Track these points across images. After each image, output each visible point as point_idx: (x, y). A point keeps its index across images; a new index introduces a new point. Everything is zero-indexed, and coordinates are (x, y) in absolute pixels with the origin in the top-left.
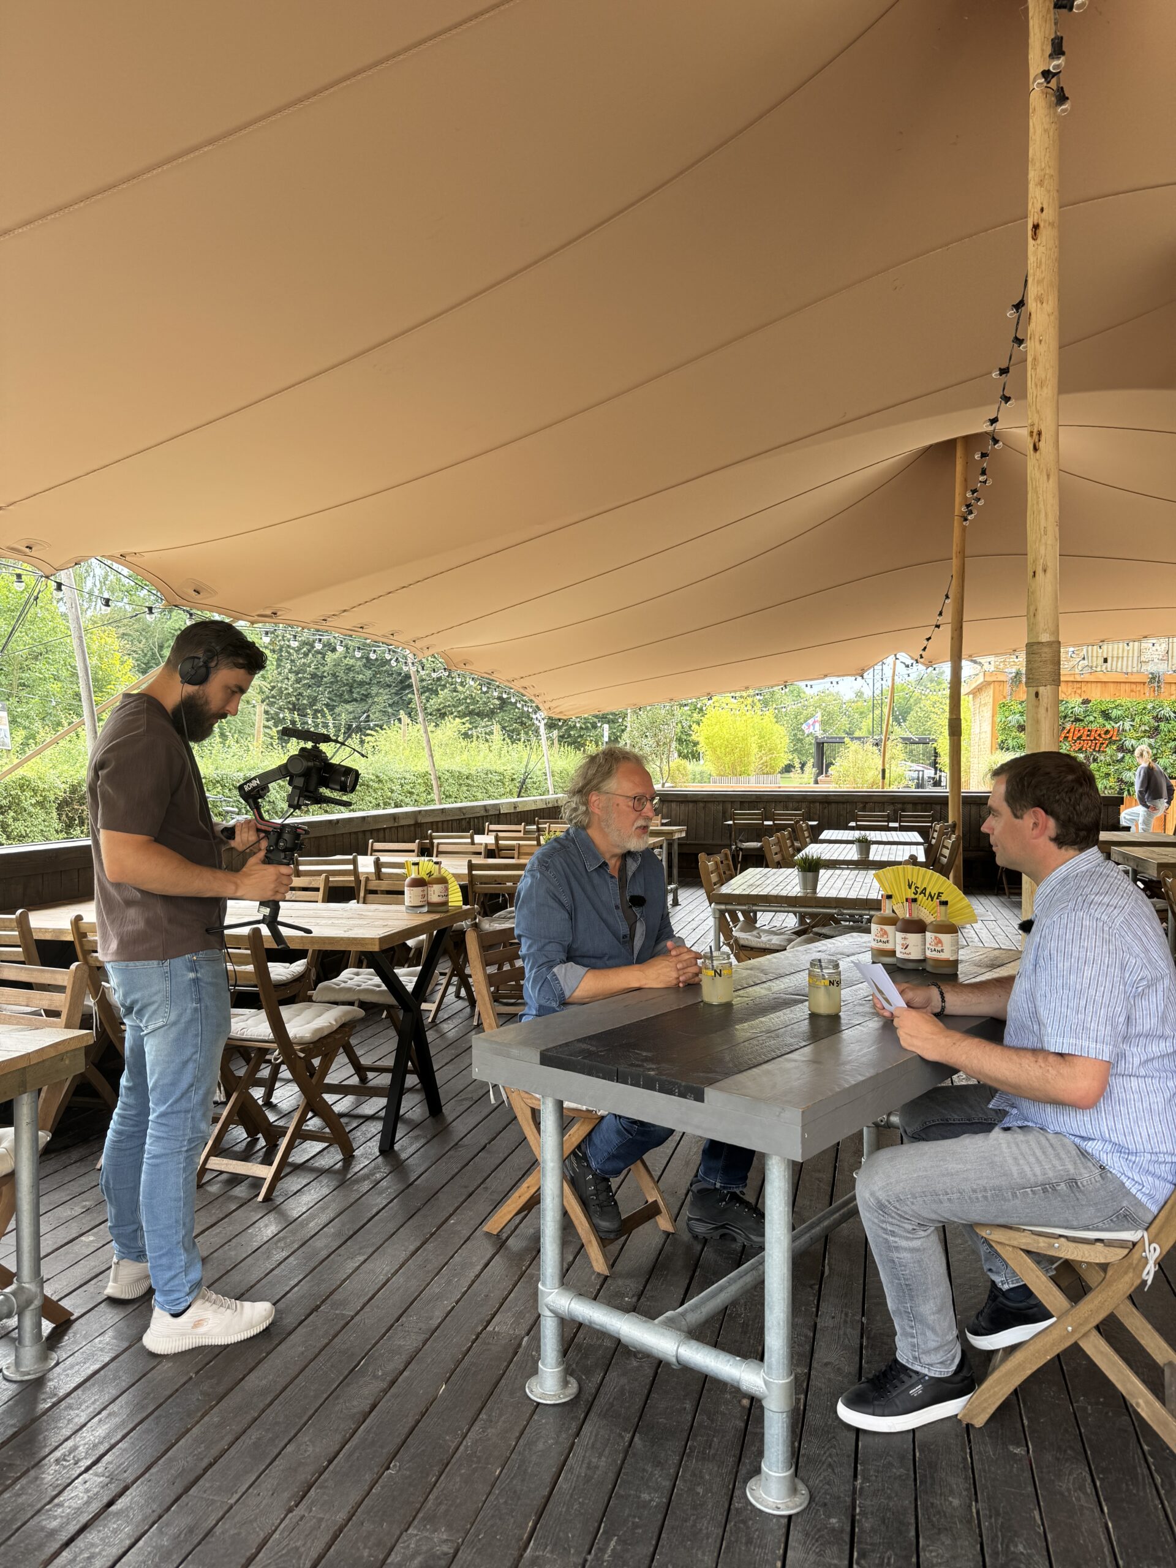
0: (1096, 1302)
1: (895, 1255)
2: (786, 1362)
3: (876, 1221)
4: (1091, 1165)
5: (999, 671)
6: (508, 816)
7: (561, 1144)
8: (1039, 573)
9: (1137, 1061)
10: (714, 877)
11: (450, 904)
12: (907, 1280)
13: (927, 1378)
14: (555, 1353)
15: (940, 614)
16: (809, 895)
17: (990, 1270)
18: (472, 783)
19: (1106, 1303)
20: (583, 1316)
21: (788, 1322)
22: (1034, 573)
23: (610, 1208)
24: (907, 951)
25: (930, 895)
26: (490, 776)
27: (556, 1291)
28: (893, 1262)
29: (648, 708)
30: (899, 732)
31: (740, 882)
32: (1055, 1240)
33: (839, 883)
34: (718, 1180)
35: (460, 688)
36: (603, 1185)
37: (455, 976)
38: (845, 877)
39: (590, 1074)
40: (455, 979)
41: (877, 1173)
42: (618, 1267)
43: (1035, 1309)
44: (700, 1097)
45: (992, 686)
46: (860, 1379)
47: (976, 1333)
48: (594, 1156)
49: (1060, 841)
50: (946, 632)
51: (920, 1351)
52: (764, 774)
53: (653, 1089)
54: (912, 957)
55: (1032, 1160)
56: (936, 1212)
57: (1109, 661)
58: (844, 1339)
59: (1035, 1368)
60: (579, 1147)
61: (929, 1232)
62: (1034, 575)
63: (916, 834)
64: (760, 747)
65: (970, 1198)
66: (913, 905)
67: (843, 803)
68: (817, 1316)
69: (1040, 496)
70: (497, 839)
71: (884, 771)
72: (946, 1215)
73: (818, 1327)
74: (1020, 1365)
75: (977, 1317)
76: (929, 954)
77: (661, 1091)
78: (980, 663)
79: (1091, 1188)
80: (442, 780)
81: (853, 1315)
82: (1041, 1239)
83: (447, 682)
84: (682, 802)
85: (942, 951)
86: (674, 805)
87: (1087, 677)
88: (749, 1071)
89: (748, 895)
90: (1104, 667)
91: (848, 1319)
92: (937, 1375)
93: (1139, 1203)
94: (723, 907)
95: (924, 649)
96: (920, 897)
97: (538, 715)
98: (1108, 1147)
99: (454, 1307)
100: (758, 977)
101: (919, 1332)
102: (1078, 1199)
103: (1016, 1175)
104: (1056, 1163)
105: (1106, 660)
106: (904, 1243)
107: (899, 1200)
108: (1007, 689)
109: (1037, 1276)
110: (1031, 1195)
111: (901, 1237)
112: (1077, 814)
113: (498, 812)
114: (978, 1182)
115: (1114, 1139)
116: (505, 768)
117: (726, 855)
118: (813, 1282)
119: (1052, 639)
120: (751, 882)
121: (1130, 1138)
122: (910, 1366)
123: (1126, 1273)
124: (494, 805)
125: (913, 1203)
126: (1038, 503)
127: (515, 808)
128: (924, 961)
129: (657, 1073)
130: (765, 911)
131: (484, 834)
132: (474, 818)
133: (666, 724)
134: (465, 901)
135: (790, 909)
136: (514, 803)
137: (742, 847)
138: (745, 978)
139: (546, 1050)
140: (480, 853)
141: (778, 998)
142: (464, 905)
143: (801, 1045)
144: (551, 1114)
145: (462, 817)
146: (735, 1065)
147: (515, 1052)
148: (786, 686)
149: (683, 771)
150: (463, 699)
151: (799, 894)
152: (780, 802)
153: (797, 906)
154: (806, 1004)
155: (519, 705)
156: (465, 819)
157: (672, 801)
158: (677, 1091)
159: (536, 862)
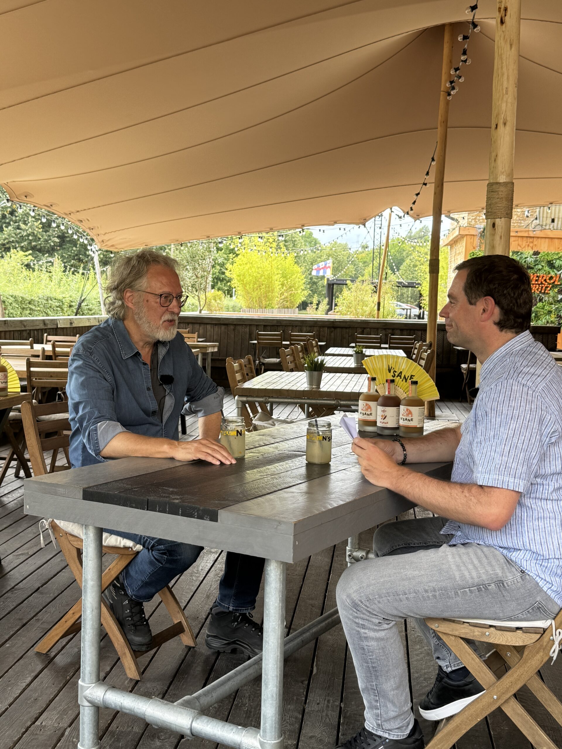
0: (515, 676)
1: (365, 643)
2: (277, 726)
3: (351, 617)
4: (514, 570)
5: (470, 226)
6: (65, 330)
7: (100, 578)
8: (501, 125)
9: (551, 489)
10: (238, 376)
11: (9, 390)
12: (374, 663)
13: (387, 741)
14: (92, 735)
15: (428, 174)
16: (314, 390)
17: (438, 658)
18: (34, 307)
19: (523, 676)
20: (115, 704)
21: (279, 695)
22: (497, 125)
23: (143, 627)
24: (385, 421)
25: (405, 377)
26: (50, 302)
27: (93, 685)
28: (364, 649)
29: (189, 245)
30: (393, 278)
31: (259, 381)
32: (487, 630)
33: (339, 382)
34: (231, 605)
35: (23, 226)
36: (136, 609)
37: (15, 460)
38: (343, 378)
39: (124, 505)
40: (14, 463)
41: (352, 580)
42: (147, 674)
43: (471, 685)
44: (214, 518)
45: (465, 239)
46: (337, 744)
47: (427, 708)
48: (130, 585)
49: (502, 325)
50: (431, 189)
51: (383, 719)
52: (284, 308)
53: (177, 514)
54: (389, 426)
55: (470, 567)
56: (396, 609)
57: (556, 221)
58: (326, 719)
59: (468, 728)
60: (117, 578)
61: (391, 625)
62: (496, 128)
63: (401, 351)
64: (283, 285)
65: (423, 597)
66: (392, 385)
67: (346, 328)
68: (305, 703)
69: (504, 62)
70: (54, 346)
71: (379, 304)
72: (405, 611)
73: (306, 711)
74: (457, 726)
75: (428, 696)
76: (402, 423)
77: (183, 515)
78: (457, 220)
79: (514, 587)
80: (7, 303)
81: (334, 702)
82: (476, 629)
83: (12, 220)
84: (216, 324)
85: (412, 420)
86: (209, 327)
87: (538, 234)
88: (255, 499)
89: (266, 389)
90: (551, 226)
91: (330, 705)
92: (395, 738)
93: (549, 598)
94: (244, 399)
95: (414, 203)
96: (397, 379)
97: (92, 247)
98: (528, 555)
99: (7, 709)
100: (266, 440)
101: (382, 704)
102: (504, 596)
103: (458, 578)
104: (489, 568)
105: (553, 221)
106: (372, 634)
107: (369, 600)
108: (477, 241)
109: (473, 659)
110: (469, 594)
111: (369, 629)
112: (517, 306)
113: (55, 327)
114: (430, 584)
115: (533, 548)
116: (64, 295)
117: (249, 360)
118: (304, 679)
119: (508, 180)
120: (268, 380)
121: (545, 547)
122: (374, 732)
123: (538, 652)
124: (52, 320)
125: (379, 602)
126: (502, 68)
127: (71, 323)
128: (397, 428)
129: (181, 502)
130: (279, 403)
131: (42, 343)
132: (34, 330)
133: (204, 259)
134: (23, 389)
135: (299, 401)
136: (70, 319)
137: (264, 362)
138: (258, 441)
139: (88, 487)
140: (38, 356)
141: (283, 454)
142: (22, 391)
143: (298, 483)
144: (92, 542)
145: (23, 329)
146: (245, 496)
147: (61, 490)
148: (303, 230)
149: (218, 301)
150: (26, 236)
151: (306, 389)
152: (296, 326)
153: (304, 399)
154: (305, 457)
155: (75, 237)
156: (26, 330)
157: (207, 324)
158: (196, 514)
159: (81, 348)
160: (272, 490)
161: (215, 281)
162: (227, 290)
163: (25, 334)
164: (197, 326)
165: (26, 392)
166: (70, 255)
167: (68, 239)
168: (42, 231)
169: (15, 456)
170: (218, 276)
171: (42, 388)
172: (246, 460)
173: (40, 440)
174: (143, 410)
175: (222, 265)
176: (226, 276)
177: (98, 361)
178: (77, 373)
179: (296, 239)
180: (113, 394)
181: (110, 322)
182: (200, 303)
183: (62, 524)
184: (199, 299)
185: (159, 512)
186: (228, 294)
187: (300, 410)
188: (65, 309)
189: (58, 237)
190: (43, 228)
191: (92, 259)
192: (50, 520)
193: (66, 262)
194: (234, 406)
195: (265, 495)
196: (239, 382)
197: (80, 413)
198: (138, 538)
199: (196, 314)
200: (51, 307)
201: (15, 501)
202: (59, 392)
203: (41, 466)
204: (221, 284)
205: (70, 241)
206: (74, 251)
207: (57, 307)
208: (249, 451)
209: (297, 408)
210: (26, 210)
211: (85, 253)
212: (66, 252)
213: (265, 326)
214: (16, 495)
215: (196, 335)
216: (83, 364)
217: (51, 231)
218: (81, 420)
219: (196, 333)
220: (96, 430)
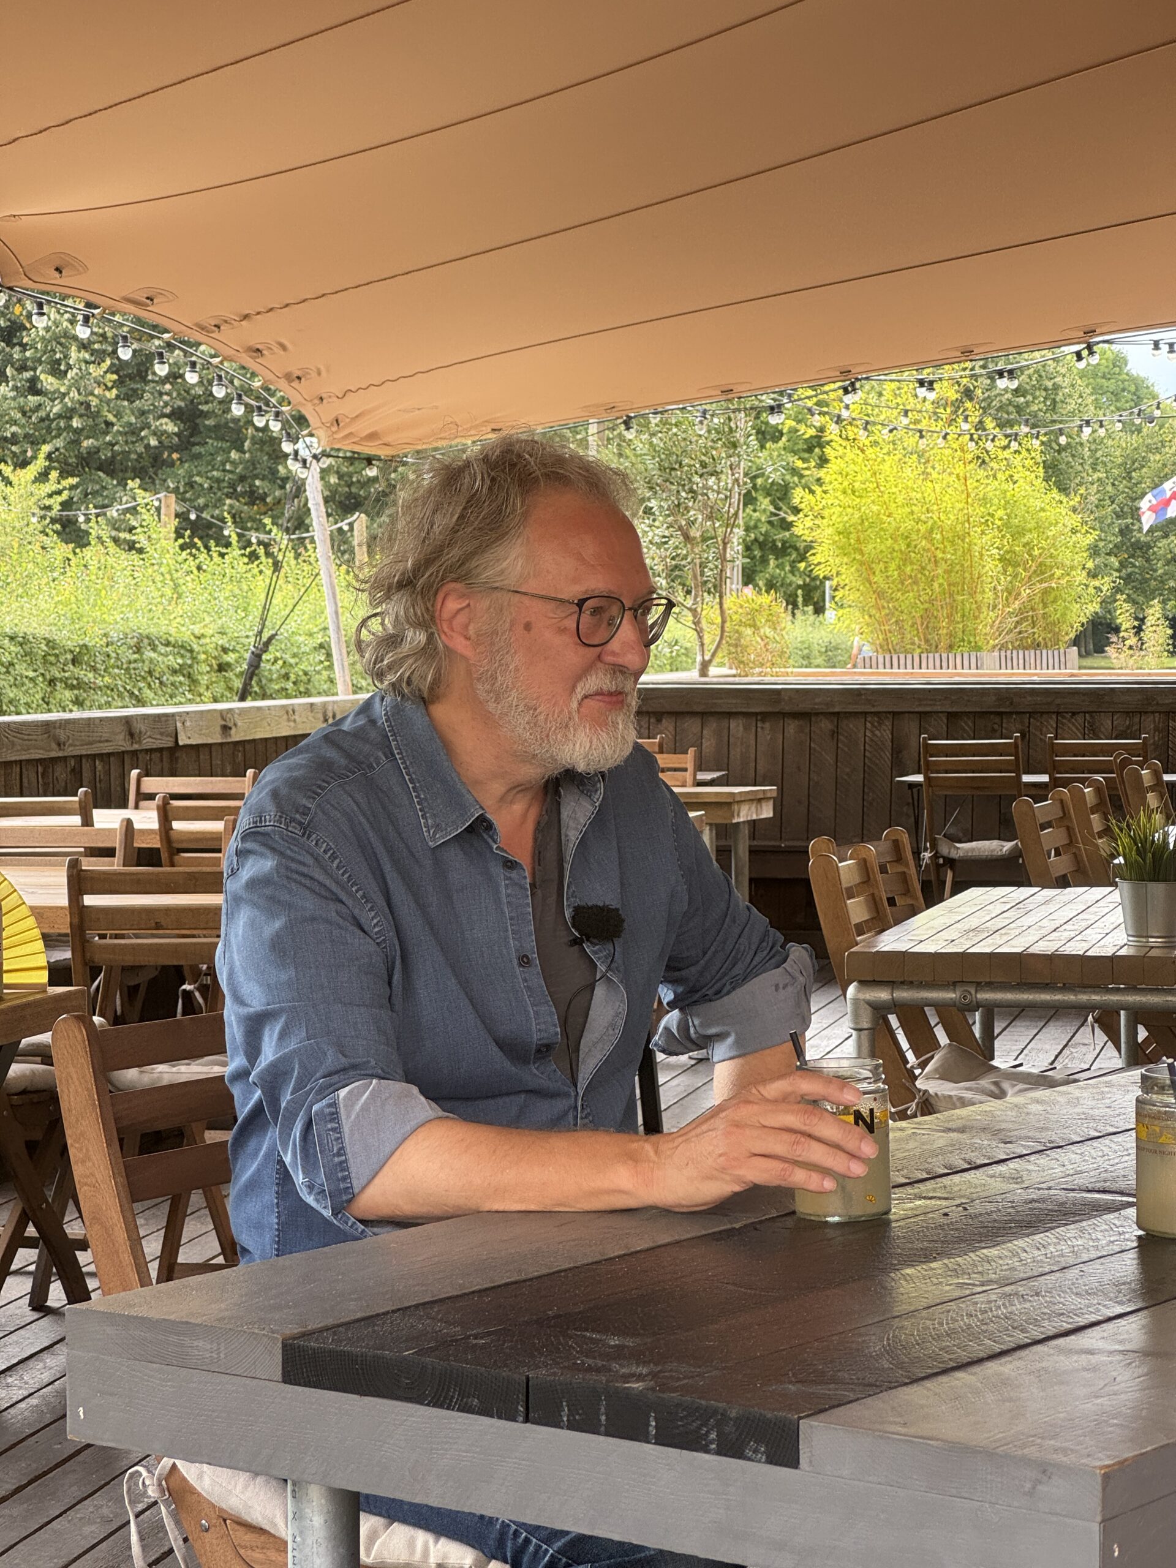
6: (204, 755)
10: (857, 910)
11: (6, 977)
16: (1154, 953)
18: (90, 677)
26: (148, 654)
29: (654, 420)
31: (939, 923)
35: (48, 381)
37: (30, 1243)
39: (439, 1401)
44: (783, 1451)
52: (1024, 646)
53: (638, 1435)
64: (1013, 559)
70: (166, 815)
77: (662, 1440)
84: (764, 716)
86: (737, 727)
88: (943, 1379)
89: (964, 956)
94: (883, 995)
97: (300, 445)
113: (168, 742)
116: (197, 629)
117: (896, 845)
120: (974, 922)
124: (157, 719)
127: (226, 729)
129: (653, 1389)
130: (1019, 1012)
131: (124, 805)
132: (93, 757)
133: (714, 473)
134: (58, 974)
135: (1096, 998)
136: (222, 714)
137: (954, 854)
138: (942, 1151)
139: (303, 1335)
140: (109, 852)
141: (1042, 1200)
142: (52, 982)
143: (1110, 1313)
144: (322, 1550)
145: (53, 754)
146: (900, 1366)
147: (202, 1347)
148: (1089, 347)
149: (767, 631)
150: (59, 416)
151: (1123, 952)
152: (1074, 714)
153: (1118, 990)
154: (1132, 1212)
155: (237, 410)
156: (65, 759)
157: (730, 715)
158: (713, 1436)
159: (271, 808)
160: (1009, 1342)
161: (757, 553)
162: (804, 587)
163: (61, 773)
164: (692, 726)
165: (71, 985)
166: (218, 481)
167: (210, 422)
168: (118, 397)
169: (31, 1231)
170: (766, 535)
171: (124, 969)
172: (897, 1228)
173: (120, 1160)
174: (501, 1044)
175: (781, 494)
176: (792, 535)
177: (333, 857)
178: (255, 905)
179: (1059, 380)
180: (390, 983)
181: (379, 711)
182: (701, 637)
183: (207, 1481)
184: (697, 623)
185: (571, 1427)
186: (805, 604)
187: (1101, 1037)
188: (204, 680)
189: (175, 415)
190: (119, 383)
191: (300, 489)
192: (167, 1462)
193: (206, 506)
194: (845, 1027)
195: (980, 1361)
196: (860, 929)
197: (269, 1053)
198: (494, 1535)
199: (689, 676)
200: (150, 673)
201: (33, 1401)
202: (187, 987)
203: (127, 1258)
204: (780, 566)
205: (217, 427)
206: (233, 463)
207: (175, 672)
208: (909, 1190)
209: (1086, 1030)
210: (57, 324)
211: (274, 472)
212: (203, 469)
213: (951, 716)
214: (37, 1375)
215: (688, 759)
216: (277, 869)
217: (146, 396)
218: (273, 1081)
219: (691, 751)
220: (335, 1117)
